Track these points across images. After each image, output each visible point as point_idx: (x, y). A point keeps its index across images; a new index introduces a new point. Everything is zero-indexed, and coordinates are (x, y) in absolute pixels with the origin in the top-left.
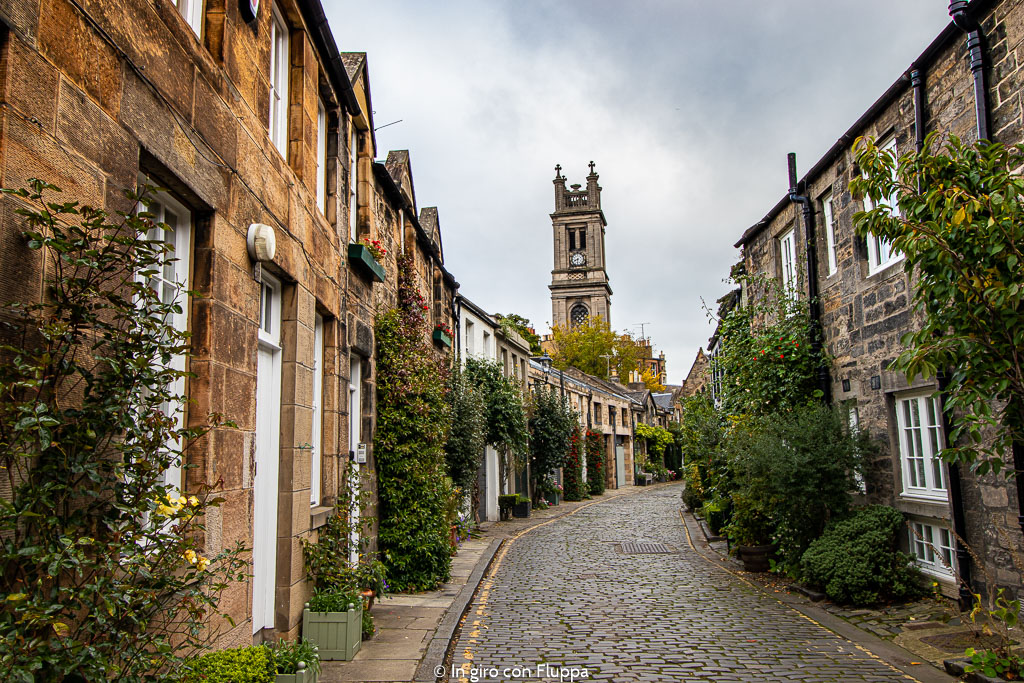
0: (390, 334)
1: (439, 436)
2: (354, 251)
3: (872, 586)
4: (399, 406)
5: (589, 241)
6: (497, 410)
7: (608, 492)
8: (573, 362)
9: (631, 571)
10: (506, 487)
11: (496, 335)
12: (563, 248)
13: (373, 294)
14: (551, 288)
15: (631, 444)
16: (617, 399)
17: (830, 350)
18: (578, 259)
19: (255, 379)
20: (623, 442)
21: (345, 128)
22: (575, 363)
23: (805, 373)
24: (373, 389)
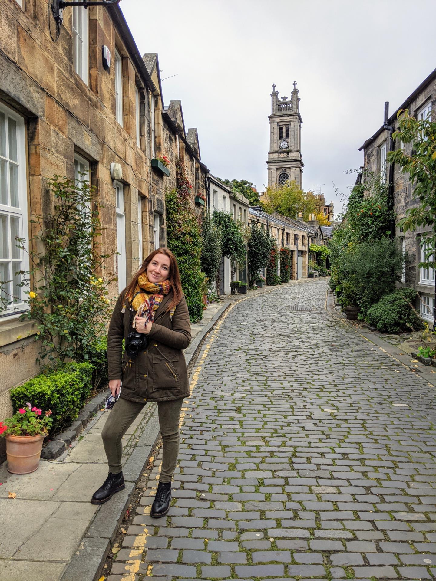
0: (172, 203)
1: (197, 253)
2: (154, 163)
3: (397, 324)
4: (178, 238)
5: (291, 133)
6: (229, 238)
7: (291, 281)
8: (278, 209)
9: (290, 318)
10: (235, 278)
11: (230, 197)
12: (275, 138)
13: (164, 182)
14: (268, 163)
15: (307, 255)
16: (300, 230)
17: (396, 211)
18: (284, 144)
19: (116, 230)
20: (302, 254)
21: (148, 98)
22: (279, 209)
23: (383, 222)
24: (165, 230)
